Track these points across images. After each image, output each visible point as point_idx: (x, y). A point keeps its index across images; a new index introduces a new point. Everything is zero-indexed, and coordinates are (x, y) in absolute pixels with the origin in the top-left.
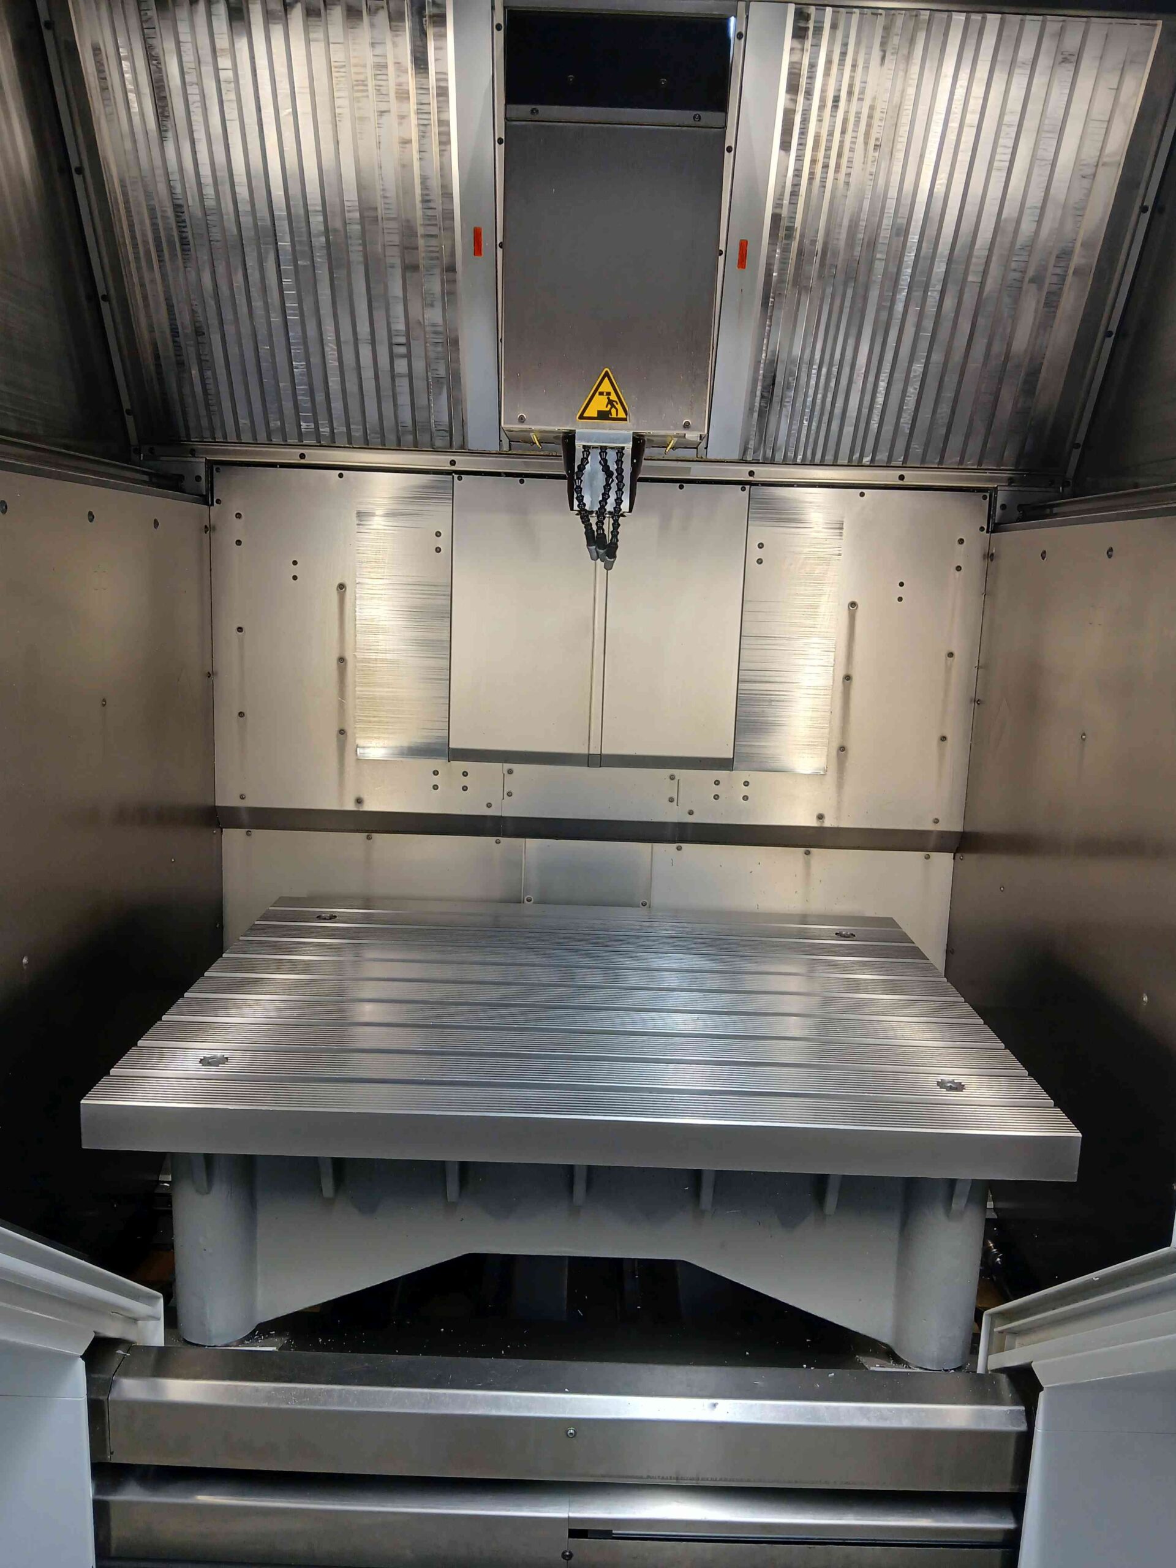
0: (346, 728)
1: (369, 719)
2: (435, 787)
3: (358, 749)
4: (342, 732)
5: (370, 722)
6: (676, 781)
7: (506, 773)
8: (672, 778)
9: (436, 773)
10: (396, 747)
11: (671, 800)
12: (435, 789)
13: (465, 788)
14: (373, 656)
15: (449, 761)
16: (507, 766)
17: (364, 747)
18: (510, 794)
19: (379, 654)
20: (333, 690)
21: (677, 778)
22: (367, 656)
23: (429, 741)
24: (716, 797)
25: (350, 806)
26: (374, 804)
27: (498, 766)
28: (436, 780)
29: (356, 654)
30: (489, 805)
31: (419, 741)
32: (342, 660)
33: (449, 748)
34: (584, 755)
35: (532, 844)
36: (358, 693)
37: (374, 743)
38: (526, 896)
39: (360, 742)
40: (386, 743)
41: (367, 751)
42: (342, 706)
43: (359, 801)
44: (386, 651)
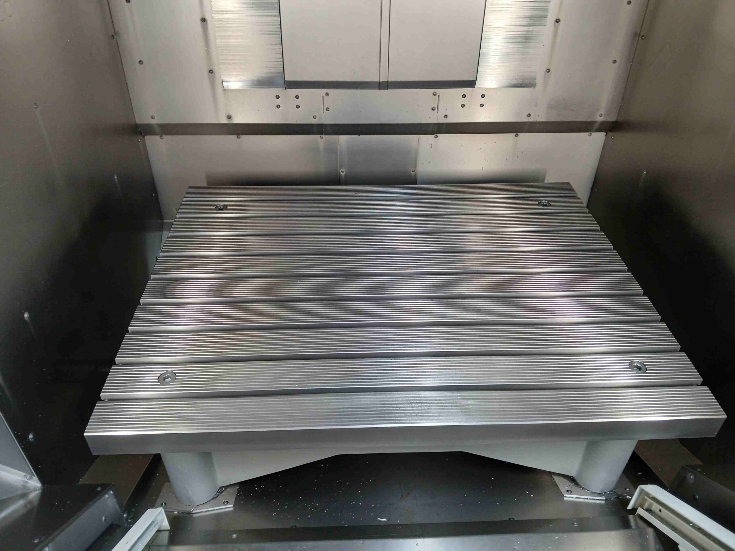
0: (214, 70)
1: (228, 62)
2: (278, 107)
3: (224, 83)
4: (211, 72)
5: (230, 64)
6: (437, 96)
7: (324, 95)
8: (435, 94)
9: (278, 97)
10: (249, 81)
11: (433, 109)
12: (278, 108)
13: (298, 107)
14: (226, 16)
15: (286, 89)
16: (325, 91)
17: (227, 82)
18: (328, 110)
19: (229, 15)
20: (200, 43)
21: (438, 94)
22: (221, 16)
23: (270, 75)
24: (463, 106)
25: (224, 121)
26: (238, 119)
27: (318, 91)
28: (278, 102)
29: (213, 15)
30: (315, 117)
31: (264, 75)
32: (203, 20)
33: (285, 81)
34: (377, 82)
35: (343, 138)
36: (218, 44)
37: (233, 78)
38: (340, 169)
39: (225, 78)
40: (242, 78)
41: (229, 84)
42: (208, 53)
43: (229, 117)
44: (234, 12)
